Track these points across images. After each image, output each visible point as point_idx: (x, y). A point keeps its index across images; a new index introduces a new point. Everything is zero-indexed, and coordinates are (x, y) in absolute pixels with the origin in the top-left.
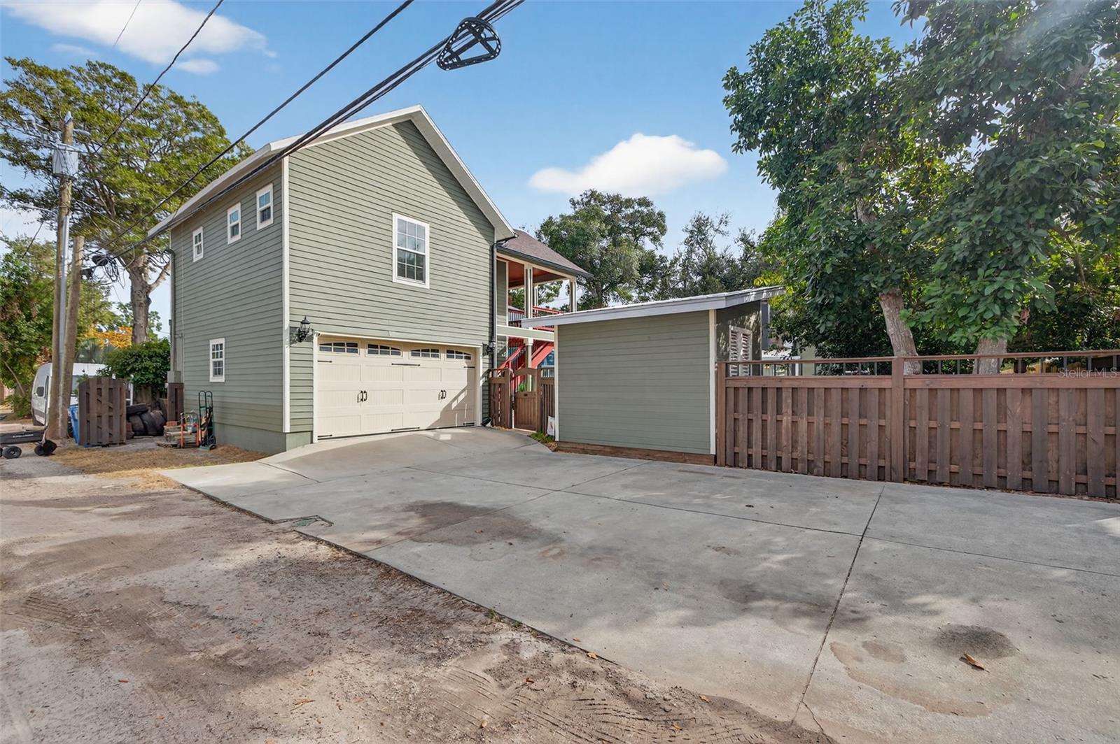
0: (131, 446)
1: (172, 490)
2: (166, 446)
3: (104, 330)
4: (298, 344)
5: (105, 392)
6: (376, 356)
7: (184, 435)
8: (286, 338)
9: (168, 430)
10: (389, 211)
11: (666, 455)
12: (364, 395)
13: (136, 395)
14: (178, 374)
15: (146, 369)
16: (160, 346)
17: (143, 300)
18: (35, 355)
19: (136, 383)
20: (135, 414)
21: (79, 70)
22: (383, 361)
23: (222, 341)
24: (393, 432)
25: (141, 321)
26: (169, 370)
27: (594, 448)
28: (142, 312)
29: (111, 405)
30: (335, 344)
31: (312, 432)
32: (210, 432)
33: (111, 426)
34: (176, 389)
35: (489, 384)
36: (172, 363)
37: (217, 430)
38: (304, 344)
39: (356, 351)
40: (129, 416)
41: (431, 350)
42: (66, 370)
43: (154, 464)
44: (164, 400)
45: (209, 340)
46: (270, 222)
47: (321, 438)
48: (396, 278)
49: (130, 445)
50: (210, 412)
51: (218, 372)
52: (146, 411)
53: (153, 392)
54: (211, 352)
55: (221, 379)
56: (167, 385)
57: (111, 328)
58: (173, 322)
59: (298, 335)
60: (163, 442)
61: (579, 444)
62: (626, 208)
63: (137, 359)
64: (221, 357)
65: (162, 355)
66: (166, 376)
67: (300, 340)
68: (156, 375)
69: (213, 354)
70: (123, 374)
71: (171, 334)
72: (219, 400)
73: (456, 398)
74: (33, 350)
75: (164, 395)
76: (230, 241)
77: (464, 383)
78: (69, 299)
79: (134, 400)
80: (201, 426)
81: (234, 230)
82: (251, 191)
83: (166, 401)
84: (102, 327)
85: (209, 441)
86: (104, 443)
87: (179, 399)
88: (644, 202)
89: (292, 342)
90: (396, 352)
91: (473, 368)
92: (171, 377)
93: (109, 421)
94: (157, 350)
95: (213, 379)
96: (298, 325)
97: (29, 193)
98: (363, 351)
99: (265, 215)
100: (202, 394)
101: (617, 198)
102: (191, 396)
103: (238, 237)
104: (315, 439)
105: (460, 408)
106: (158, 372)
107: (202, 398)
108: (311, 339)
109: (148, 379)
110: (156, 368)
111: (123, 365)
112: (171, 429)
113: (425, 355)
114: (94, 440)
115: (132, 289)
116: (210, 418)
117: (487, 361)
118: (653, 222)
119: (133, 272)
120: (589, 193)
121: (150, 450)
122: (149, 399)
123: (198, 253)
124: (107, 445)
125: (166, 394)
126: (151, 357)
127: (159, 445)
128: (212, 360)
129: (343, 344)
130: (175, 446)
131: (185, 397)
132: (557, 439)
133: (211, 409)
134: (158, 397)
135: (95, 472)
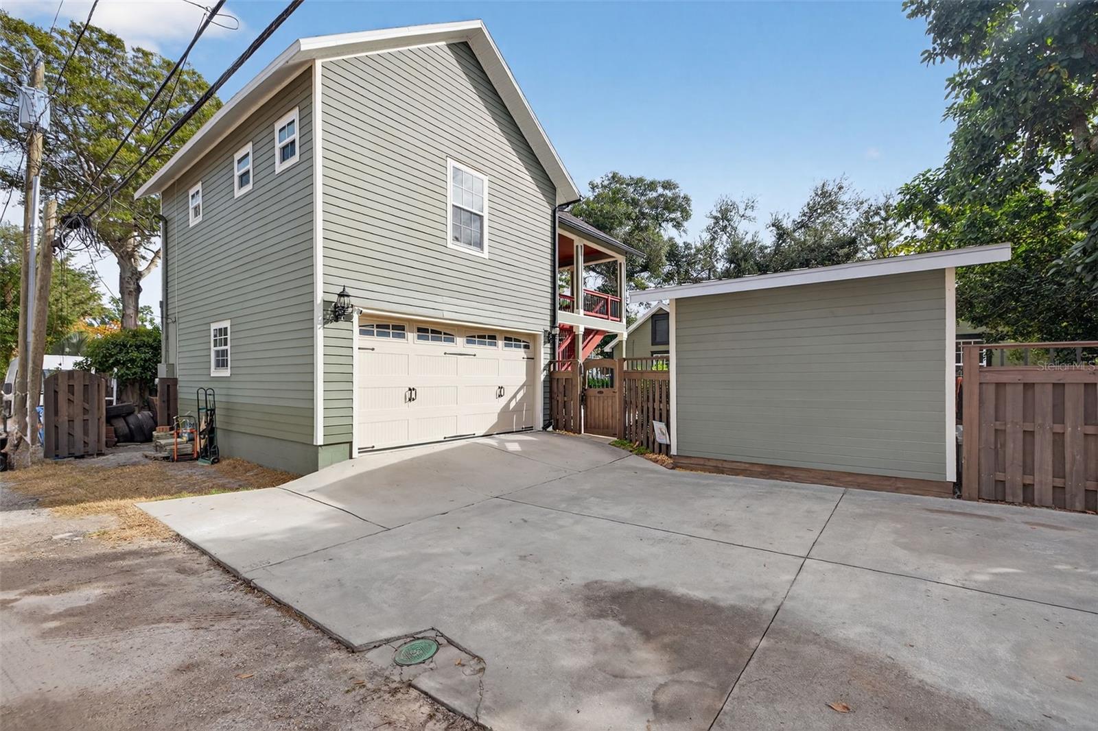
0: (112, 458)
1: (159, 544)
2: (156, 459)
3: (96, 325)
4: (334, 325)
5: (78, 389)
6: (426, 342)
7: (177, 444)
8: (319, 315)
9: (158, 438)
10: (444, 156)
11: (860, 480)
12: (413, 392)
13: (120, 392)
14: (171, 367)
15: (132, 361)
16: (149, 333)
17: (132, 287)
18: (11, 346)
19: (119, 378)
20: (117, 416)
21: (62, 34)
22: (436, 348)
23: (226, 324)
24: (446, 440)
25: (131, 311)
26: (161, 362)
27: (734, 466)
28: (131, 302)
29: (87, 406)
30: (378, 326)
31: (351, 443)
32: (211, 441)
33: (86, 433)
34: (168, 386)
35: (551, 380)
36: (163, 353)
37: (220, 436)
38: (342, 324)
39: (403, 336)
40: (109, 420)
41: (487, 336)
42: (34, 362)
43: (136, 491)
44: (154, 398)
45: (209, 323)
46: (295, 159)
47: (362, 450)
48: (451, 244)
49: (110, 457)
50: (211, 415)
51: (221, 364)
52: (132, 413)
53: (140, 389)
54: (212, 338)
55: (226, 373)
56: (157, 380)
57: (103, 322)
58: (164, 305)
59: (334, 312)
60: (152, 453)
61: (709, 459)
62: (650, 191)
63: (121, 349)
64: (226, 344)
65: (153, 346)
66: (156, 369)
67: (337, 319)
68: (144, 368)
69: (215, 340)
70: (104, 367)
71: (162, 318)
72: (223, 399)
73: (514, 396)
74: (8, 341)
75: (154, 393)
76: (238, 193)
77: (522, 378)
78: (39, 276)
79: (118, 399)
80: (200, 434)
81: (244, 179)
82: (266, 125)
83: (156, 400)
84: (94, 322)
85: (210, 452)
86: (77, 454)
87: (172, 398)
88: (667, 185)
89: (326, 321)
90: (450, 338)
91: (532, 359)
92: (162, 370)
93: (84, 426)
94: (145, 339)
95: (215, 373)
96: (334, 298)
97: (8, 171)
98: (411, 336)
99: (288, 151)
100: (201, 391)
101: (641, 180)
102: (187, 393)
103: (249, 187)
104: (355, 453)
105: (518, 408)
106: (147, 364)
107: (202, 397)
108: (349, 319)
109: (135, 373)
110: (146, 361)
111: (105, 356)
112: (163, 437)
113: (480, 343)
114: (64, 450)
115: (121, 276)
116: (210, 423)
117: (549, 351)
118: (676, 208)
119: (122, 257)
120: (610, 175)
121: (134, 464)
122: (136, 396)
123: (196, 216)
124: (82, 457)
125: (156, 391)
126: (138, 347)
127: (146, 457)
128: (213, 349)
129: (387, 327)
130: (166, 458)
131: (180, 396)
132: (674, 451)
133: (213, 410)
134: (147, 395)
135: (53, 504)
